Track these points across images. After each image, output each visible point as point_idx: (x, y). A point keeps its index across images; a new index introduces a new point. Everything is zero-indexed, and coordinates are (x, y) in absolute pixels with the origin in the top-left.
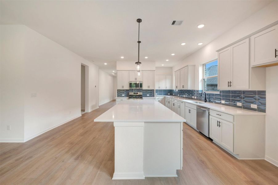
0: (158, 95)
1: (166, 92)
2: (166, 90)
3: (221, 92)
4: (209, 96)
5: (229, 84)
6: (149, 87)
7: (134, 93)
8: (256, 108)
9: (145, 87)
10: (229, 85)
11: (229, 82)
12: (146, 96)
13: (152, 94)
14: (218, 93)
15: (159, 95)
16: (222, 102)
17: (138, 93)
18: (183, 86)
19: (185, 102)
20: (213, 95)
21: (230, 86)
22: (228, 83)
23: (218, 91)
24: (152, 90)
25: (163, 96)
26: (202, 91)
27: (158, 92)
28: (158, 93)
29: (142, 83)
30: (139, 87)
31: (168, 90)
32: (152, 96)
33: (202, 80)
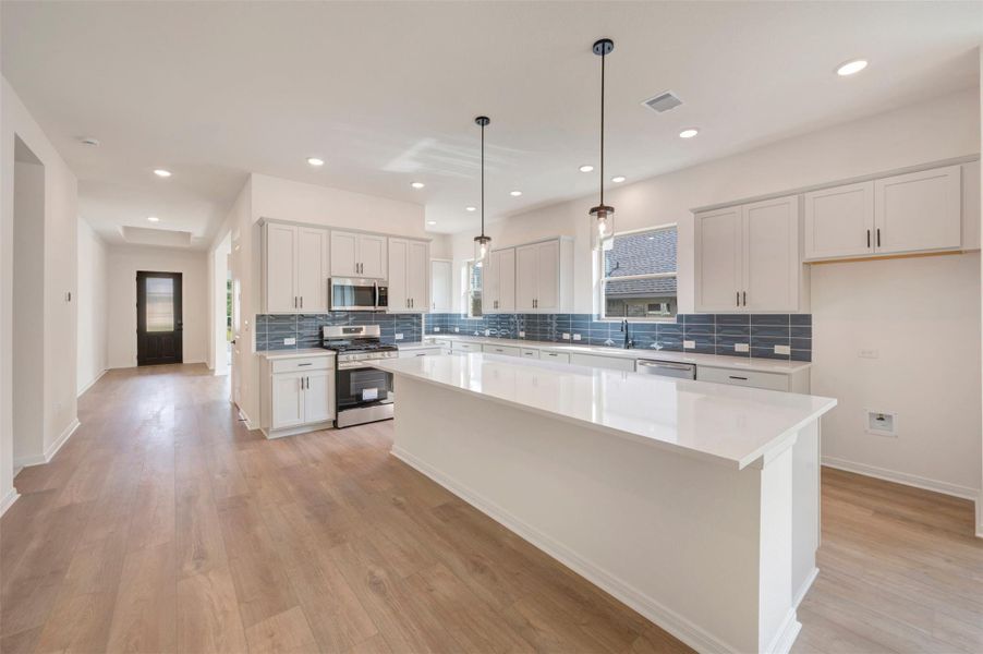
3: (681, 318)
6: (410, 303)
7: (345, 330)
8: (789, 353)
9: (395, 306)
11: (741, 293)
13: (413, 332)
14: (673, 321)
16: (685, 346)
18: (535, 301)
19: (568, 353)
20: (652, 327)
21: (744, 303)
24: (413, 316)
29: (386, 288)
30: (373, 305)
32: (413, 341)
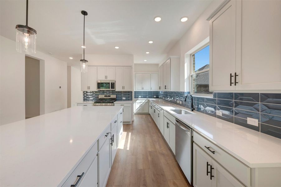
0: (141, 98)
1: (152, 94)
2: (152, 92)
3: (215, 95)
4: (198, 101)
5: (233, 78)
6: (123, 88)
7: (105, 96)
9: (118, 88)
10: (233, 81)
11: (233, 74)
12: (121, 100)
13: (129, 97)
14: (211, 97)
15: (143, 98)
17: (110, 96)
18: (165, 86)
19: (164, 110)
20: (203, 99)
21: (236, 83)
22: (231, 76)
23: (211, 93)
24: (129, 92)
25: (146, 99)
26: (189, 93)
27: (141, 94)
28: (141, 96)
29: (114, 83)
30: (109, 88)
31: (153, 92)
32: (129, 100)
33: (189, 78)
